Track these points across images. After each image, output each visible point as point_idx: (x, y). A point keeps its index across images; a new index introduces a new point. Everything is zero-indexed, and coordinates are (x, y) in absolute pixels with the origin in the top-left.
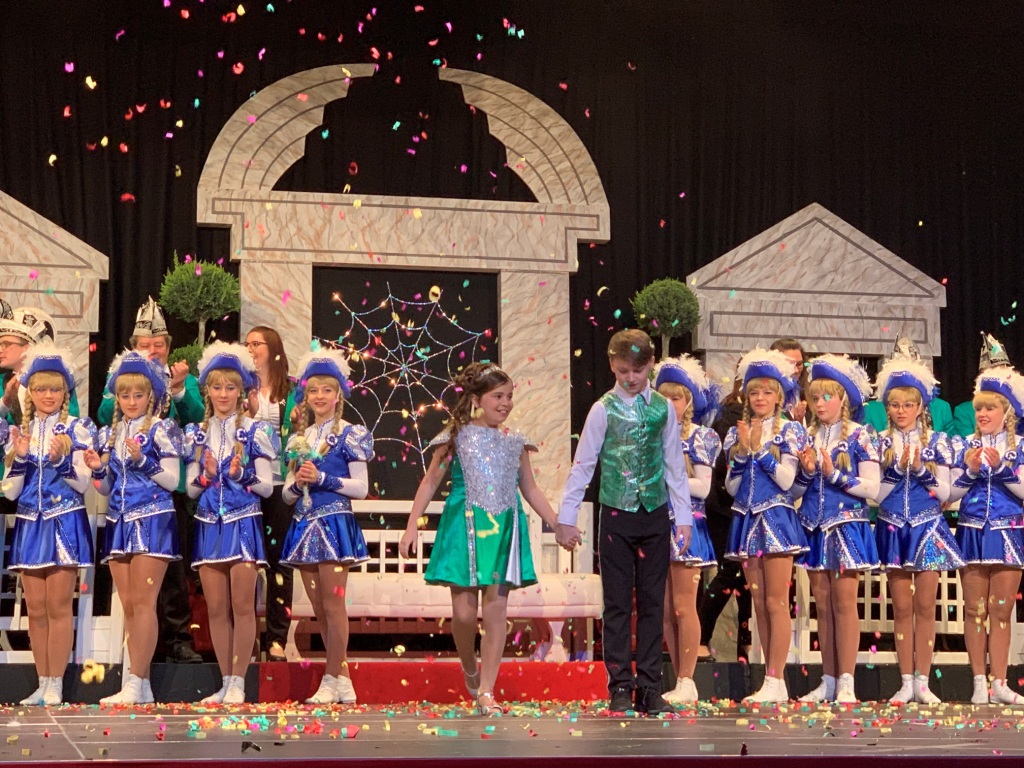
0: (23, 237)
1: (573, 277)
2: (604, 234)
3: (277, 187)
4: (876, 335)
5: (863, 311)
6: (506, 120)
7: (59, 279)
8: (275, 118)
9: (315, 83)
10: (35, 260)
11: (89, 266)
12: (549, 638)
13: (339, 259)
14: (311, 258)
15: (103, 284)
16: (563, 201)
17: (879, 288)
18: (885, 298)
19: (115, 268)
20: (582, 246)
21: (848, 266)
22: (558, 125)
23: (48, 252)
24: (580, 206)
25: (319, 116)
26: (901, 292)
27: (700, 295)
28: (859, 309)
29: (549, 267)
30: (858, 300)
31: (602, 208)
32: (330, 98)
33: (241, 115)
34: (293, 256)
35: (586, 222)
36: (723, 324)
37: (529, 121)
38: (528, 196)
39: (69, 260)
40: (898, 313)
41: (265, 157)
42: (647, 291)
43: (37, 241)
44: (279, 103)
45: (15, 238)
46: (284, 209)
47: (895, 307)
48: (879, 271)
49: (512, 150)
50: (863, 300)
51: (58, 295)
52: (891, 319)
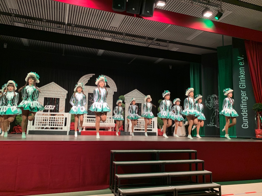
0: (59, 89)
1: (113, 95)
2: (116, 91)
3: (85, 85)
4: (141, 101)
7: (63, 93)
8: (85, 79)
9: (89, 75)
10: (60, 91)
11: (66, 92)
12: (110, 129)
13: (91, 92)
14: (88, 92)
15: (67, 94)
16: (113, 88)
17: (142, 97)
19: (68, 92)
20: (115, 92)
21: (139, 95)
22: (112, 81)
23: (62, 90)
24: (114, 88)
25: (89, 79)
27: (125, 97)
28: (140, 99)
29: (111, 94)
31: (116, 89)
32: (90, 77)
33: (82, 78)
34: (86, 92)
35: (115, 90)
36: (127, 100)
37: (110, 80)
38: (109, 87)
39: (64, 91)
41: (84, 82)
42: (120, 96)
43: (60, 89)
44: (85, 77)
45: (58, 89)
46: (86, 87)
48: (142, 95)
51: (63, 95)
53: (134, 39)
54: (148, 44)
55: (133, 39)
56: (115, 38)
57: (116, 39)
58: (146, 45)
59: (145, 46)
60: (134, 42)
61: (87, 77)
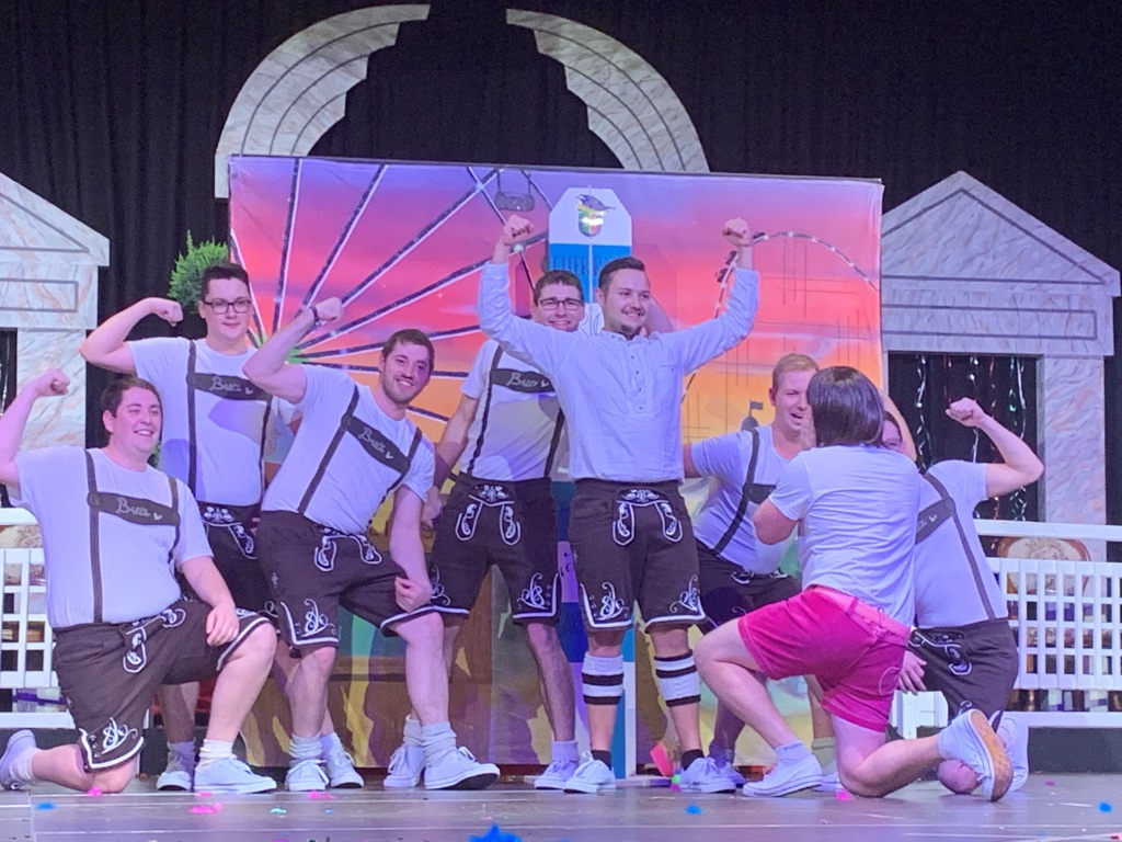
0: (5, 215)
3: (314, 153)
5: (1018, 302)
6: (587, 73)
7: (51, 265)
10: (22, 245)
11: (86, 250)
17: (1038, 274)
18: (1045, 286)
21: (1000, 248)
22: (650, 80)
26: (1065, 278)
28: (1014, 299)
30: (1012, 288)
32: (375, 47)
37: (615, 74)
40: (1061, 304)
41: (297, 118)
43: (23, 220)
44: (313, 54)
47: (1058, 297)
48: (1038, 253)
49: (594, 109)
50: (1019, 287)
51: (47, 285)
52: (1053, 311)
61: (335, 47)
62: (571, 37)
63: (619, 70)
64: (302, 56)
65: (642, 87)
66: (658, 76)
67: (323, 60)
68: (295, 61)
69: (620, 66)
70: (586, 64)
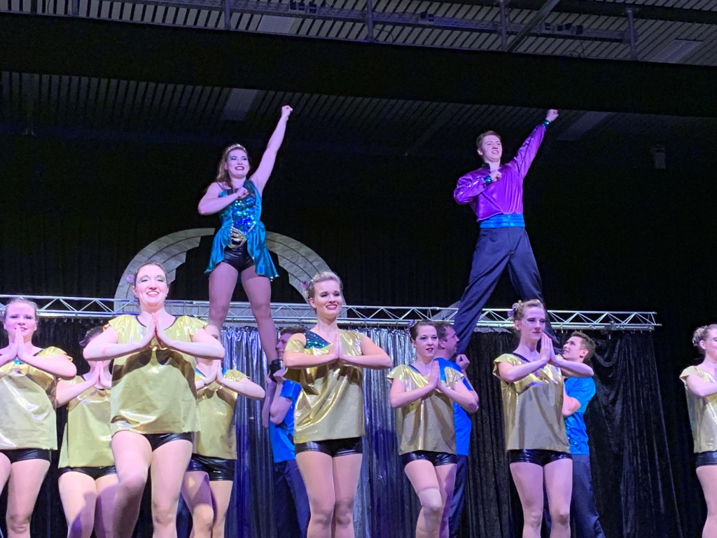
6: (289, 258)
8: (159, 259)
9: (181, 239)
25: (183, 258)
32: (189, 248)
37: (301, 258)
38: (301, 300)
44: (160, 251)
49: (292, 274)
53: (431, 11)
54: (512, 33)
55: (423, 15)
56: (320, 18)
57: (325, 19)
58: (499, 41)
59: (494, 48)
60: (428, 31)
61: (171, 248)
62: (281, 242)
63: (303, 256)
64: (155, 252)
65: (314, 263)
66: (320, 258)
67: (165, 254)
68: (152, 255)
69: (303, 254)
70: (288, 254)
